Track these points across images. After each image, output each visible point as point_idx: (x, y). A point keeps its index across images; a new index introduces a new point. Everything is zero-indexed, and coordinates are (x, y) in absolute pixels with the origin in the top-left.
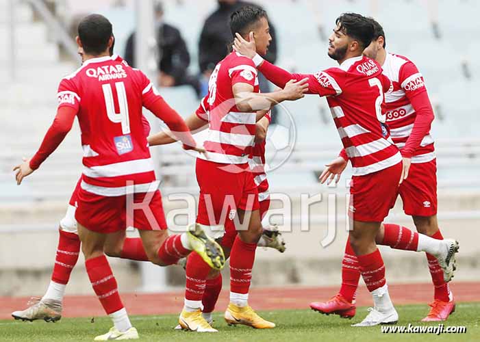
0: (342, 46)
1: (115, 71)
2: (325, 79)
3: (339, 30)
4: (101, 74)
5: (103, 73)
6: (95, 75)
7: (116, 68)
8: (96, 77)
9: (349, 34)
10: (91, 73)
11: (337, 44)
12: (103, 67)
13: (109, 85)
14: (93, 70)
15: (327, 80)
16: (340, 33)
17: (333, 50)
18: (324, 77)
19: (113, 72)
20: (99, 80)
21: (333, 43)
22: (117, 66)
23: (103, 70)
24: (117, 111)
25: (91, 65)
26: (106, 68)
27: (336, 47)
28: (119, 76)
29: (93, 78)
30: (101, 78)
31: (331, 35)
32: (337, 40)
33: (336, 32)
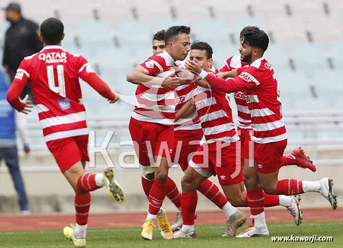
0: (248, 53)
1: (60, 57)
3: (244, 43)
4: (48, 58)
5: (50, 57)
6: (44, 59)
7: (61, 55)
9: (251, 45)
10: (42, 56)
12: (51, 53)
13: (52, 66)
14: (44, 55)
15: (249, 78)
16: (244, 45)
17: (243, 57)
18: (247, 76)
19: (58, 58)
20: (46, 62)
21: (242, 52)
23: (51, 55)
26: (53, 54)
28: (61, 61)
29: (42, 60)
30: (47, 61)
32: (244, 50)
33: (243, 45)
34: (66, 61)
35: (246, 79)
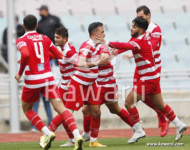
0: (137, 31)
1: (39, 37)
2: (134, 44)
3: (134, 25)
4: (33, 38)
5: (34, 37)
6: (31, 38)
8: (31, 39)
9: (139, 26)
10: (30, 37)
11: (134, 31)
12: (34, 35)
13: (36, 43)
15: (135, 44)
16: (135, 26)
17: (133, 33)
18: (133, 43)
19: (38, 38)
21: (133, 31)
22: (39, 35)
23: (34, 36)
24: (40, 53)
25: (29, 34)
26: (35, 36)
27: (134, 32)
28: (40, 39)
29: (30, 39)
30: (33, 40)
31: (132, 28)
32: (134, 29)
33: (133, 26)
34: (42, 39)
35: (133, 44)
